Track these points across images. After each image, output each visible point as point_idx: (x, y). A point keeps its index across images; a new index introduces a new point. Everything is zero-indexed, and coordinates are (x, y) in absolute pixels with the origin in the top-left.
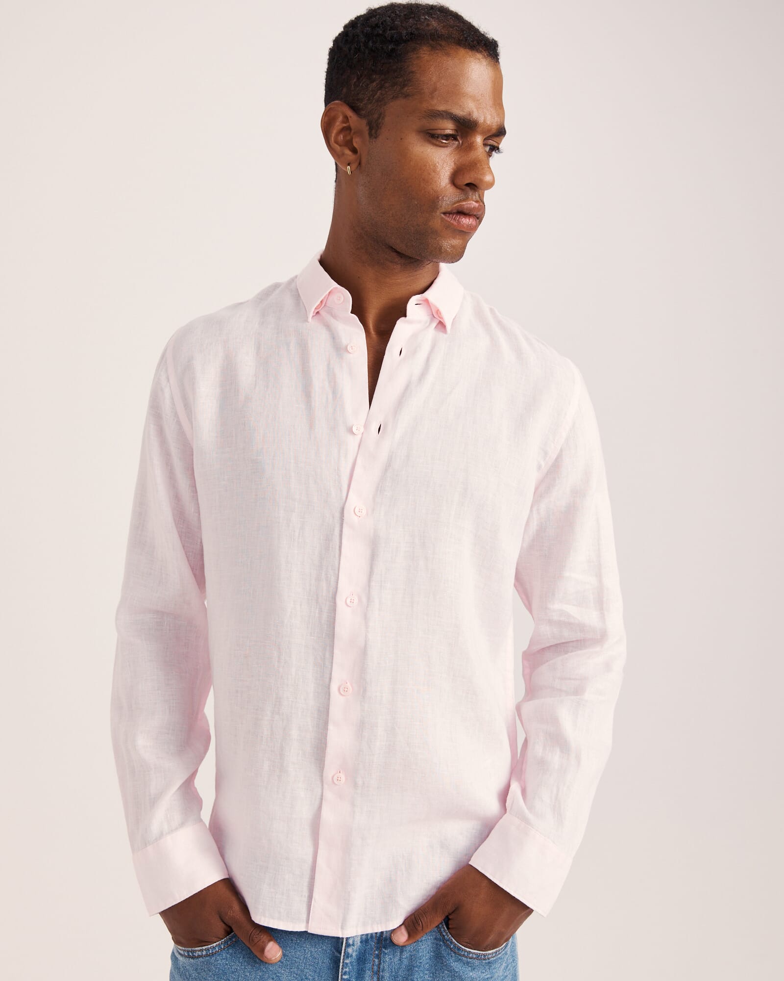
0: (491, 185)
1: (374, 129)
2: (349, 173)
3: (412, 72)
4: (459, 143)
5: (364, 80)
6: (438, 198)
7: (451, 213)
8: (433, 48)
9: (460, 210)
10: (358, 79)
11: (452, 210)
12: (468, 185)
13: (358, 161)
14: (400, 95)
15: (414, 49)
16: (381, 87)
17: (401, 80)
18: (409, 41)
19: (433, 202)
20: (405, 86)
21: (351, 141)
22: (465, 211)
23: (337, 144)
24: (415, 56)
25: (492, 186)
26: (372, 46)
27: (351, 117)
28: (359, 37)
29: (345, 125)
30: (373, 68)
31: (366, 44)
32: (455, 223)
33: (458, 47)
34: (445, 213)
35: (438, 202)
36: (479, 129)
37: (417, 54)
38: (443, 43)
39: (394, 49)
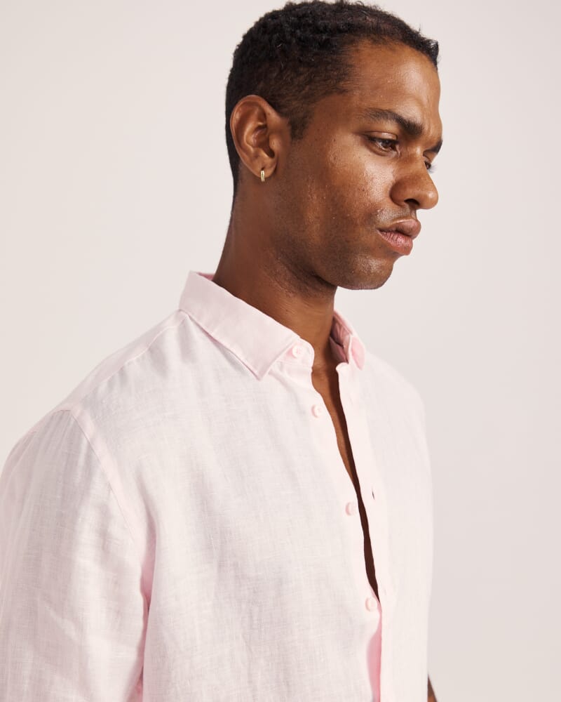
0: (434, 203)
1: (297, 129)
2: (263, 179)
3: (351, 66)
4: (398, 153)
5: (288, 73)
6: (376, 211)
7: (389, 231)
8: (375, 42)
9: (400, 227)
10: (281, 71)
11: (390, 227)
12: (408, 201)
13: (274, 166)
14: (334, 90)
15: (352, 42)
16: (310, 82)
17: (335, 73)
18: (346, 32)
19: (371, 214)
20: (340, 80)
21: (268, 141)
22: (405, 230)
23: (249, 144)
24: (353, 48)
25: (434, 206)
26: (301, 35)
27: (269, 114)
28: (283, 27)
29: (260, 124)
30: (301, 58)
31: (293, 34)
32: (392, 243)
33: (403, 44)
34: (381, 231)
35: (376, 215)
36: (423, 139)
37: (355, 46)
38: (386, 38)
39: (328, 39)
